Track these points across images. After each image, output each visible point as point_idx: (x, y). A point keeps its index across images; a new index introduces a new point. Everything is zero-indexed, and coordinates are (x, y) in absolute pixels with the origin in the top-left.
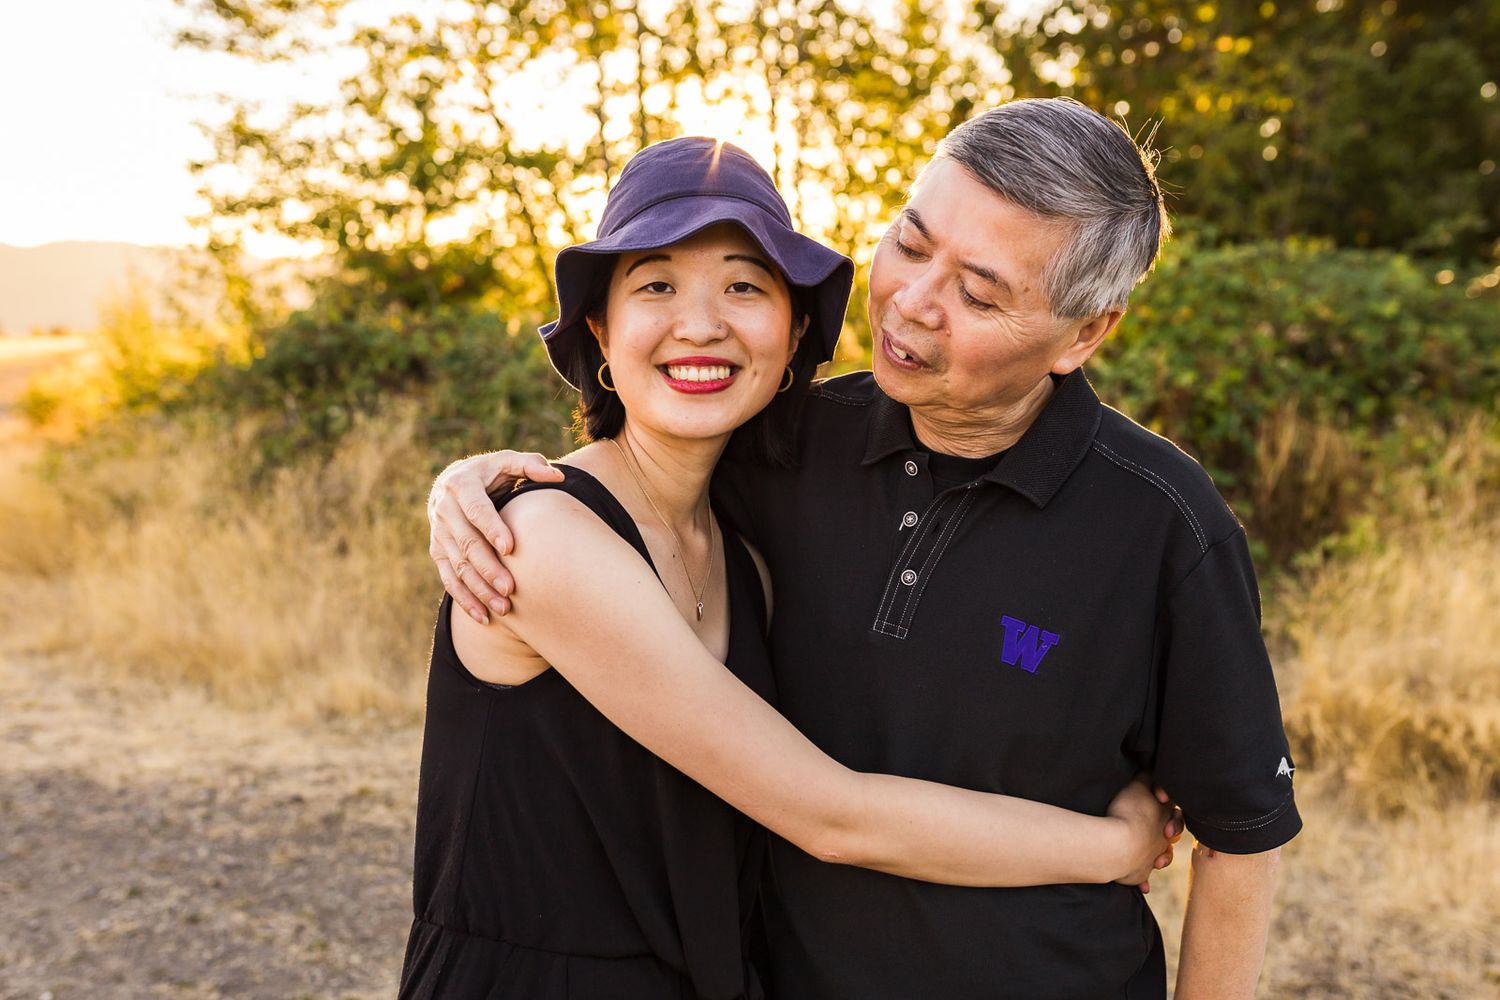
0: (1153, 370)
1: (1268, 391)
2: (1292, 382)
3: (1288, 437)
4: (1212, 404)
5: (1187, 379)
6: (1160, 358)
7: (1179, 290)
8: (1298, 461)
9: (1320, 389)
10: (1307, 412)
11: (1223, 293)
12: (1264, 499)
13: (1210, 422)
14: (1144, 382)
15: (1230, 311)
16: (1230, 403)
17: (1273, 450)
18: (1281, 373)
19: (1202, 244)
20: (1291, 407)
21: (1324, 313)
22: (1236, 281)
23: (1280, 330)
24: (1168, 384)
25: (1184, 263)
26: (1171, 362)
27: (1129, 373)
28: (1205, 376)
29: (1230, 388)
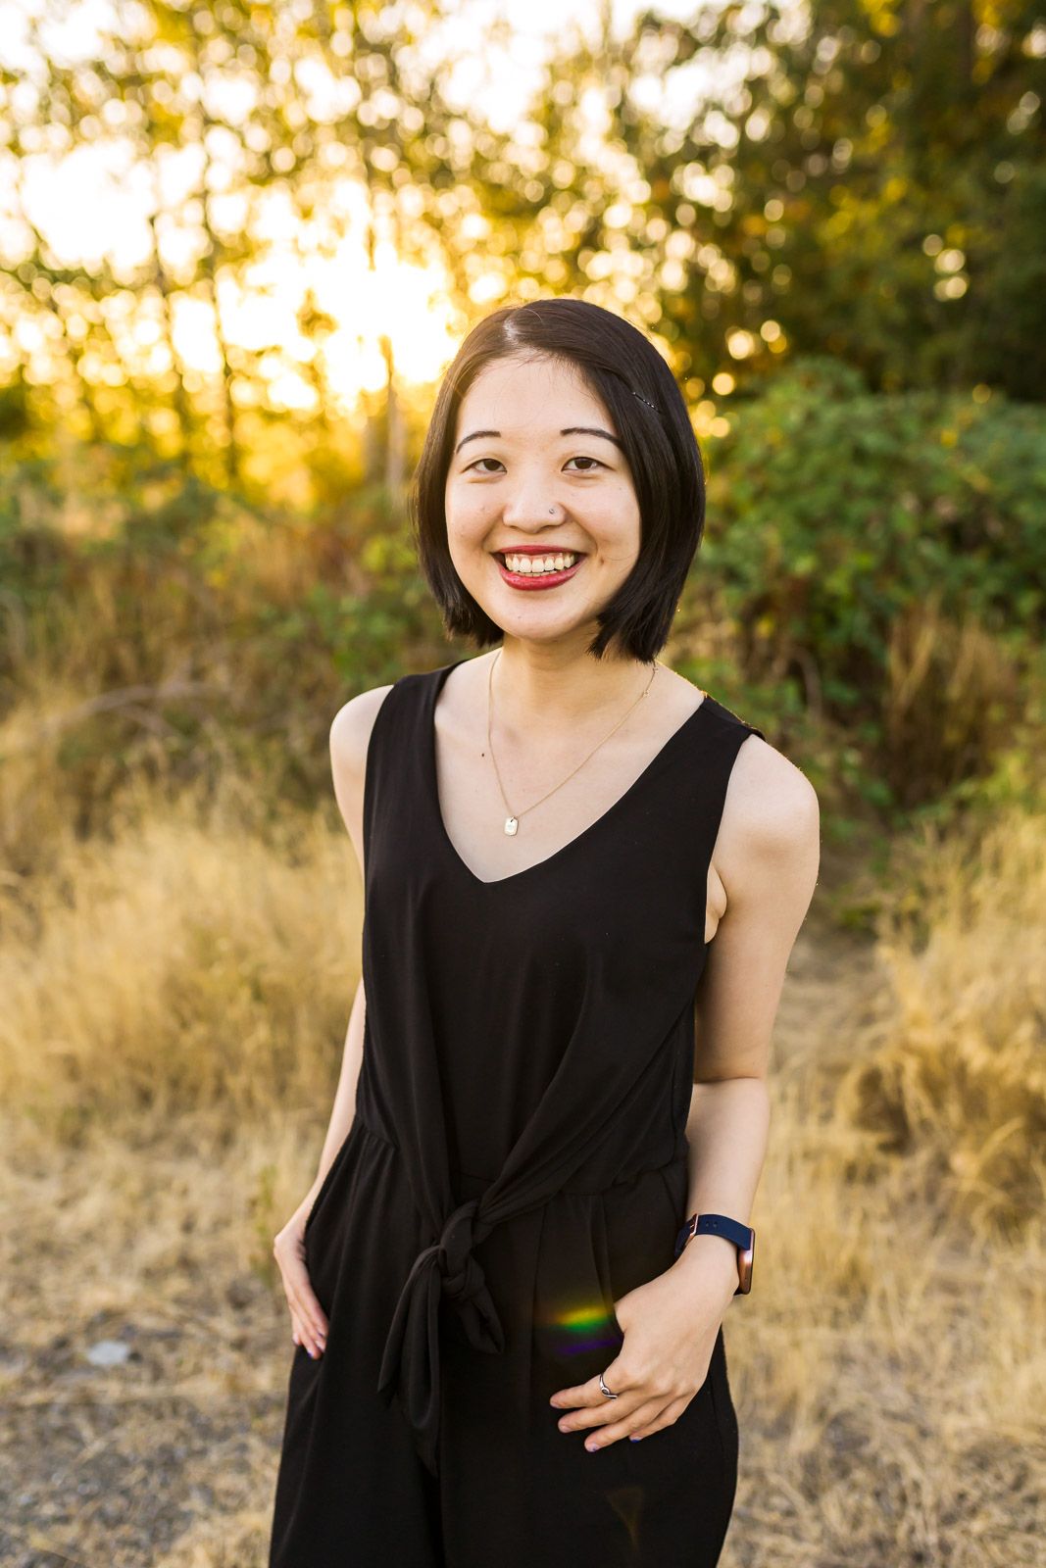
0: (762, 555)
1: (905, 581)
2: (935, 573)
3: (927, 641)
4: (834, 599)
5: (804, 565)
6: (772, 537)
7: (802, 448)
8: (938, 672)
9: (971, 580)
10: (952, 611)
11: (860, 455)
12: (894, 721)
13: (832, 620)
14: (750, 569)
15: (865, 478)
16: (857, 597)
17: (907, 658)
18: (924, 562)
19: (841, 394)
20: (932, 603)
21: (980, 483)
22: (872, 440)
23: (926, 503)
24: (781, 571)
25: (811, 417)
26: (788, 543)
27: (733, 557)
28: (828, 561)
29: (858, 578)
